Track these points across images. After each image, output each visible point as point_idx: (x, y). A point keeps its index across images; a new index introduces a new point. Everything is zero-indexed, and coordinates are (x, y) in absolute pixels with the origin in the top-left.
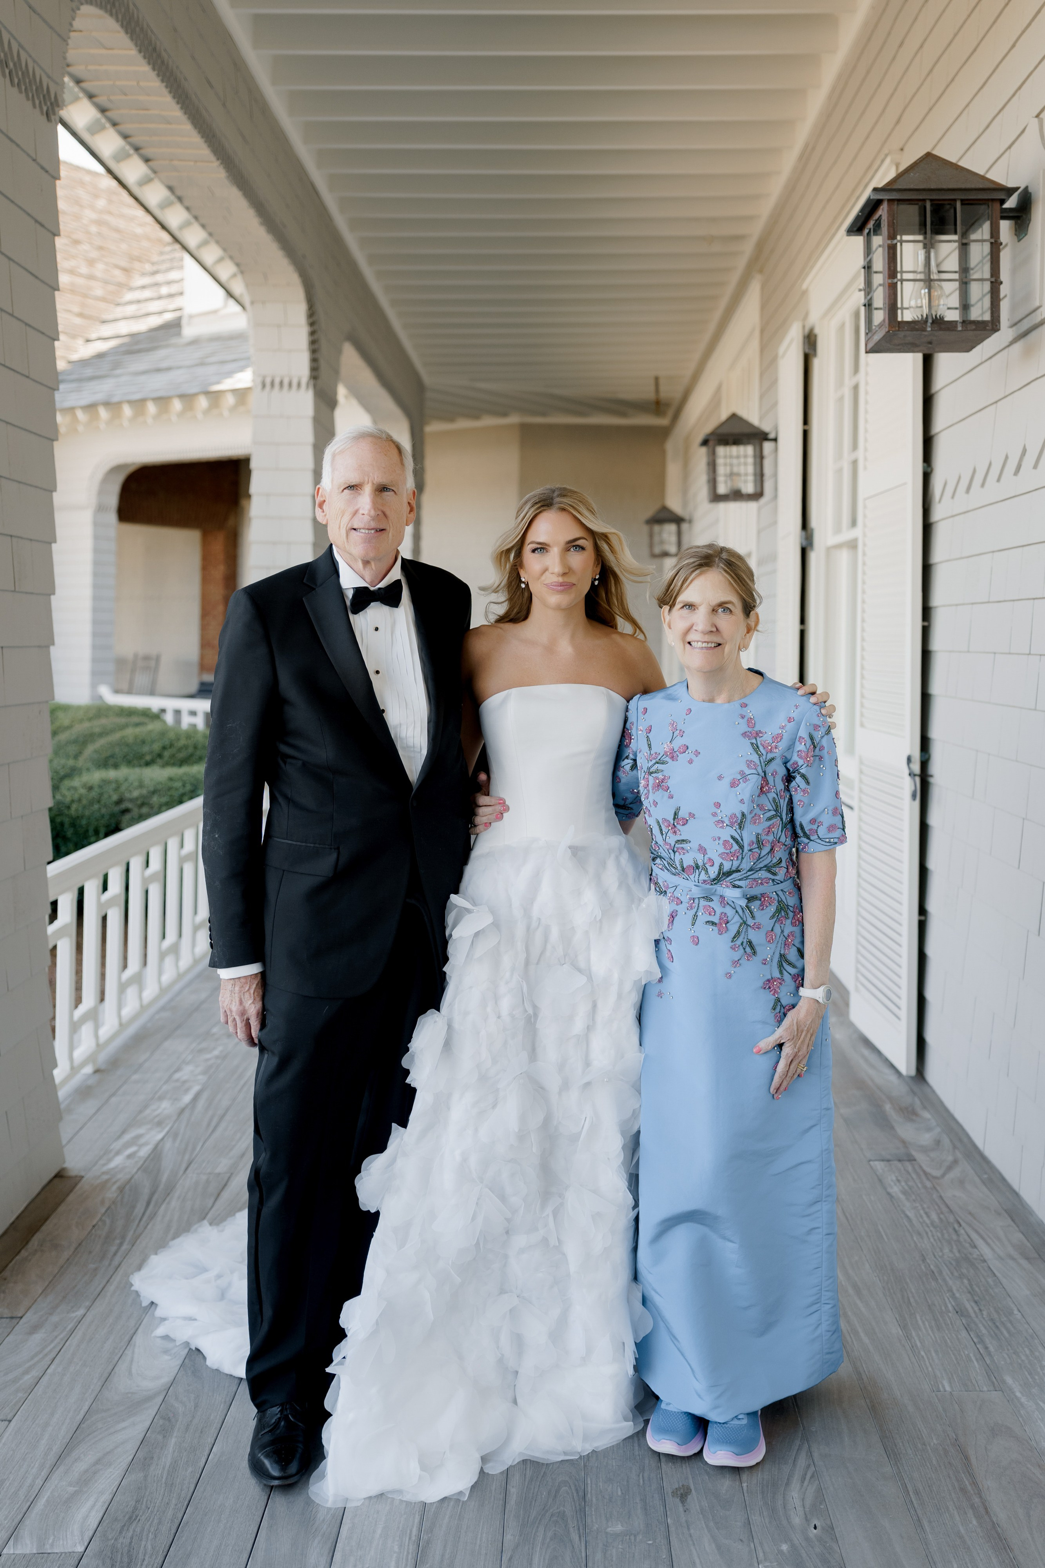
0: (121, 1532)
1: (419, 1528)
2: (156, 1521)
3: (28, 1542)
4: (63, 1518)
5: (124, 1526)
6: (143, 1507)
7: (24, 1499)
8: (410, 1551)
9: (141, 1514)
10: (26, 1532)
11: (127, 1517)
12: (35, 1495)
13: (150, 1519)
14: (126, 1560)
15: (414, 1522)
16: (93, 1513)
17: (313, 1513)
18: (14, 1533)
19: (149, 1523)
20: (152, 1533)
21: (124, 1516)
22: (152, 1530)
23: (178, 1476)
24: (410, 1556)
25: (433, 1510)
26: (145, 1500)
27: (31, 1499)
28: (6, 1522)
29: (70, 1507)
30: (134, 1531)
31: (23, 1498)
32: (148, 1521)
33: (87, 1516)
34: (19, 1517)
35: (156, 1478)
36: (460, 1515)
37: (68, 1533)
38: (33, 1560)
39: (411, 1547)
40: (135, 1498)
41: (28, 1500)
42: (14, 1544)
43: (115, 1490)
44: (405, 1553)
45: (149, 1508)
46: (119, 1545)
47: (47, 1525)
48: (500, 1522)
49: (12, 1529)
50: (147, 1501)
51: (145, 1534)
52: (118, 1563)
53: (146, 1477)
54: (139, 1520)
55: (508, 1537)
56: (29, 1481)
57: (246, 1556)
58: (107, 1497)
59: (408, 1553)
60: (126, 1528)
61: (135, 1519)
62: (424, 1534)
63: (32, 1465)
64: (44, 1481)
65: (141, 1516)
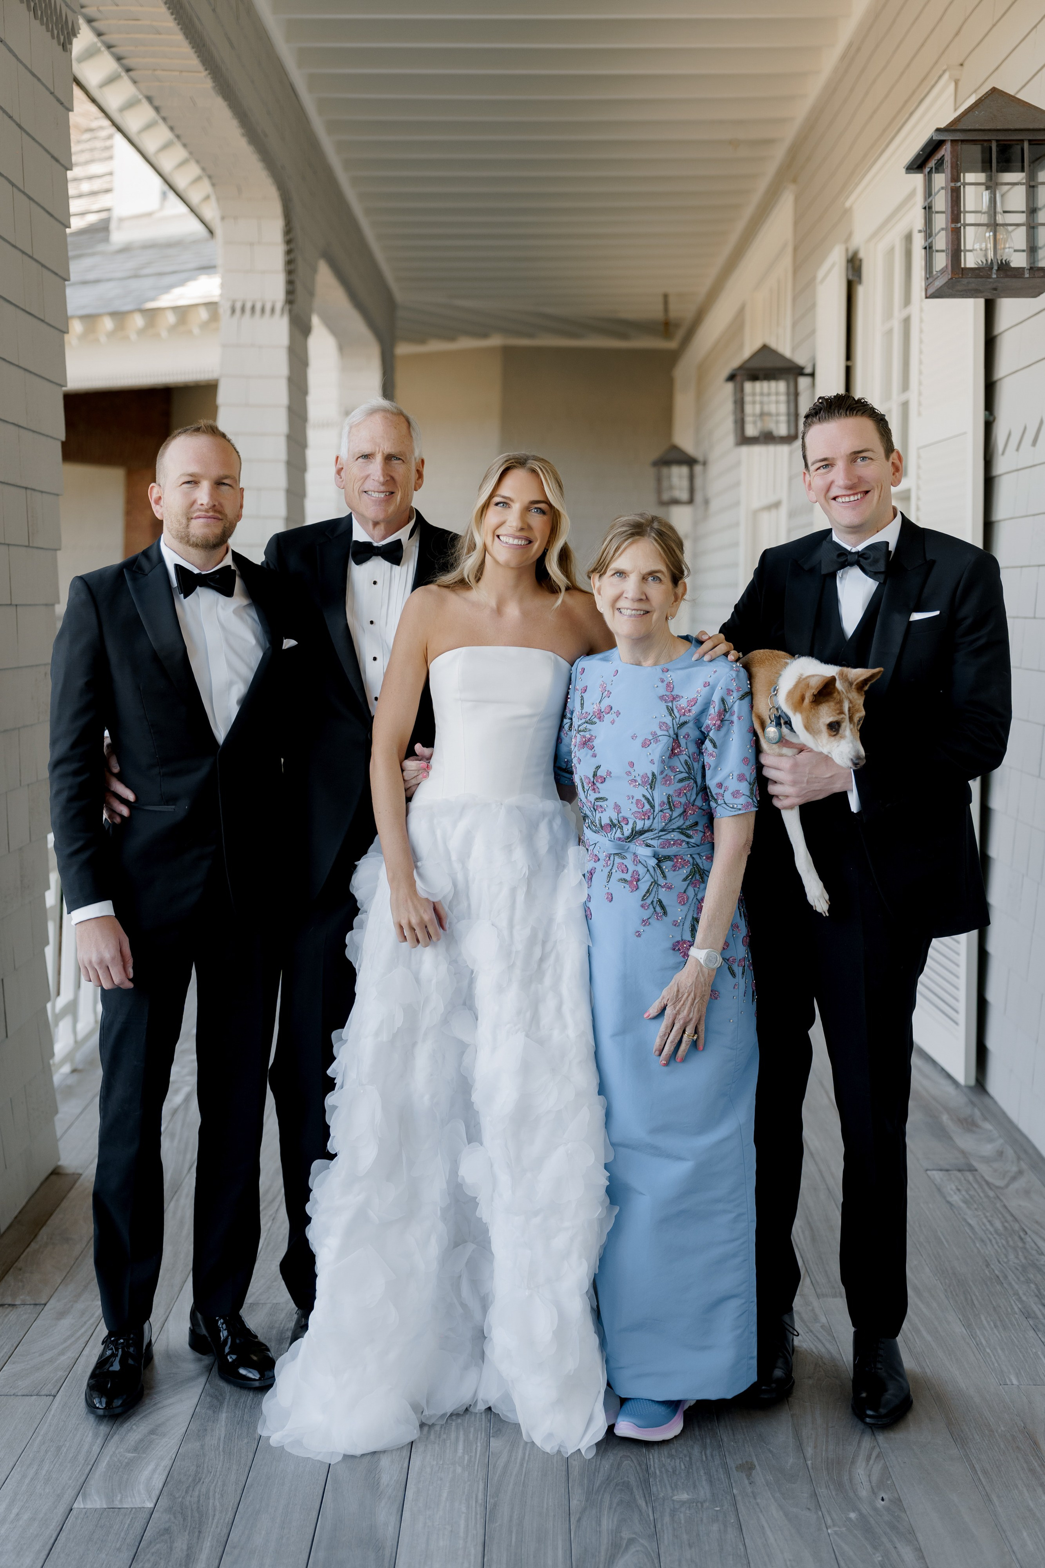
0: (187, 1492)
1: (484, 1493)
2: (220, 1483)
3: (97, 1499)
4: (128, 1479)
5: (189, 1486)
6: (205, 1471)
7: (85, 1462)
8: (479, 1512)
9: (203, 1477)
10: (93, 1491)
11: (190, 1479)
12: (94, 1460)
13: (214, 1481)
14: (197, 1515)
15: (478, 1488)
16: (156, 1476)
17: (376, 1479)
18: (81, 1490)
19: (214, 1484)
20: (218, 1494)
21: (188, 1479)
22: (218, 1490)
23: (234, 1446)
24: (478, 1516)
25: (496, 1478)
26: (206, 1465)
27: (92, 1463)
28: (71, 1481)
29: (132, 1470)
30: (200, 1491)
31: (83, 1462)
32: (212, 1483)
33: (151, 1478)
34: (84, 1478)
35: (212, 1447)
36: (524, 1483)
37: (135, 1492)
38: (105, 1513)
39: (478, 1509)
40: (195, 1463)
41: (88, 1464)
42: (83, 1501)
43: (174, 1456)
44: (474, 1514)
45: (211, 1473)
46: (187, 1503)
47: (112, 1485)
48: (565, 1490)
49: (78, 1488)
50: (207, 1467)
51: (211, 1494)
52: (189, 1517)
53: (202, 1446)
54: (203, 1482)
55: (574, 1503)
56: (86, 1447)
57: (315, 1514)
58: (167, 1462)
59: (476, 1514)
60: (191, 1489)
61: (199, 1482)
62: (490, 1498)
63: (86, 1434)
64: (101, 1447)
65: (205, 1479)
